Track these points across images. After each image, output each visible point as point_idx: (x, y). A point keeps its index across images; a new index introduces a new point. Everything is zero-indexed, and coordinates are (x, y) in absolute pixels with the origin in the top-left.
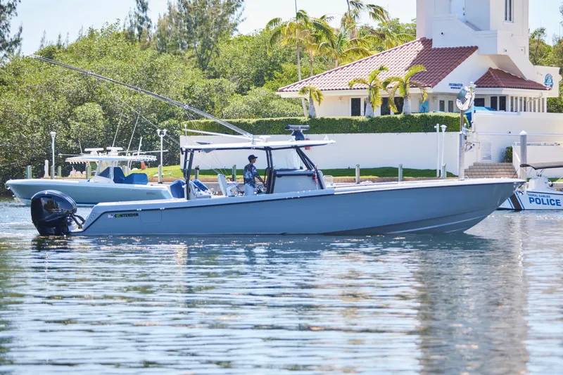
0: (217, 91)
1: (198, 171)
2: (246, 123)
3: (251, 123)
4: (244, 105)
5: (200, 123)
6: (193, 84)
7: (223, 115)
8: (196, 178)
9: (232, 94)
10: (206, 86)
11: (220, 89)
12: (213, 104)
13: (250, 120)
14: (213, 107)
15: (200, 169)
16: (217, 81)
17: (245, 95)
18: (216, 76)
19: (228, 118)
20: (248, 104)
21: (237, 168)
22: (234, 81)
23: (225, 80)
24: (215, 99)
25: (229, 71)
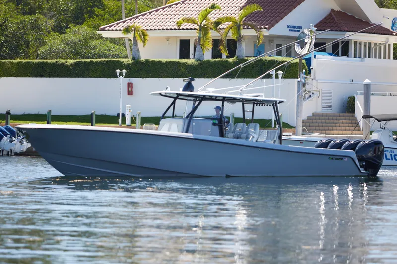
0: (32, 28)
1: (9, 116)
2: (63, 64)
3: (69, 64)
4: (62, 45)
5: (12, 63)
6: (6, 20)
7: (38, 55)
8: (7, 124)
9: (49, 33)
10: (21, 23)
11: (36, 27)
12: (27, 43)
13: (69, 61)
14: (28, 47)
15: (12, 113)
16: (33, 18)
17: (64, 33)
18: (32, 12)
19: (44, 59)
20: (67, 44)
21: (53, 114)
22: (50, 18)
23: (41, 17)
24: (30, 38)
25: (47, 6)
